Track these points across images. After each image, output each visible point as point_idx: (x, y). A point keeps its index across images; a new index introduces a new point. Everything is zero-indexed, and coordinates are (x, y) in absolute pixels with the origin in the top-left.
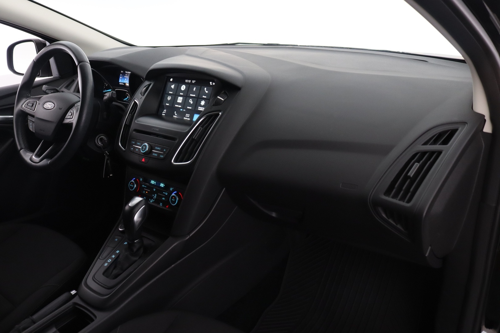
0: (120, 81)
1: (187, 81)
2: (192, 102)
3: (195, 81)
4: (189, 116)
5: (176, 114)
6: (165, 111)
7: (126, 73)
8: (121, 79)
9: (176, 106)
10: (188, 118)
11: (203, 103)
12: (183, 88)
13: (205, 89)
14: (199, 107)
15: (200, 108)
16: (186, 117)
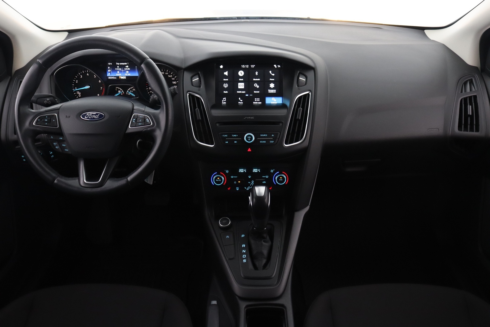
0: (109, 75)
1: (243, 66)
2: (258, 87)
3: (254, 66)
4: (259, 100)
5: (241, 101)
6: (225, 99)
7: (118, 65)
8: (110, 72)
9: (238, 92)
10: (258, 102)
11: (272, 85)
12: (241, 73)
13: (270, 72)
14: (269, 90)
15: (271, 90)
16: (256, 101)
